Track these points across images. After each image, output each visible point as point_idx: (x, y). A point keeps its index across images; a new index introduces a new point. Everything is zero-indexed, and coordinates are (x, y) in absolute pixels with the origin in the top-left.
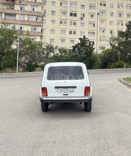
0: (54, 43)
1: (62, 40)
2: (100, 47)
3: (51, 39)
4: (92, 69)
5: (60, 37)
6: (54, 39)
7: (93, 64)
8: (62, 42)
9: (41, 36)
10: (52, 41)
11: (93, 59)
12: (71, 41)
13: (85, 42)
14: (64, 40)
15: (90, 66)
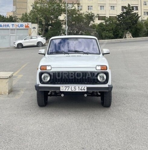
0: (92, 10)
1: (101, 6)
2: (144, 12)
3: (88, 6)
4: (138, 37)
5: (99, 3)
6: (92, 6)
7: (139, 32)
8: (101, 9)
9: (79, 4)
10: (90, 8)
11: (139, 27)
12: (111, 6)
13: (130, 10)
14: (103, 6)
15: (135, 34)
